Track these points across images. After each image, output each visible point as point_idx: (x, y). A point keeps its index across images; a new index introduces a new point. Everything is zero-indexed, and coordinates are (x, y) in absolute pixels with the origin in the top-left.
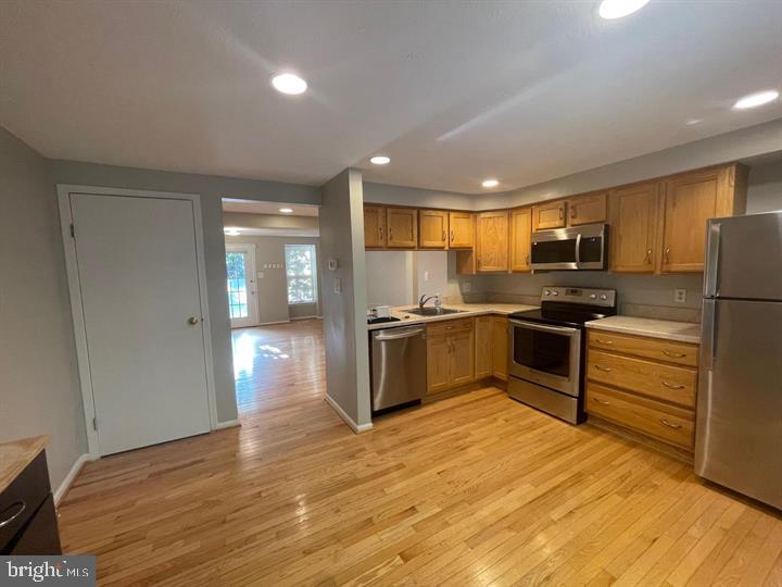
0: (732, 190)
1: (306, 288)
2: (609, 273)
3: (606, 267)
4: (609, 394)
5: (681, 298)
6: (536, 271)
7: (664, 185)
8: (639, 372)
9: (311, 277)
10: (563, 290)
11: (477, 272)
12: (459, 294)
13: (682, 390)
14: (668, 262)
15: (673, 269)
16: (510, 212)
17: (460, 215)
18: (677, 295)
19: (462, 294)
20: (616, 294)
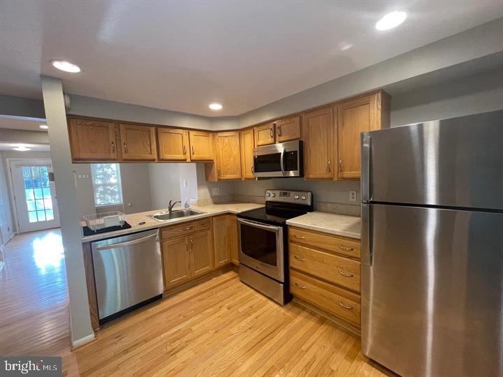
0: (379, 112)
1: (113, 193)
2: (305, 179)
3: (302, 174)
4: (305, 280)
5: (353, 198)
6: (260, 179)
7: (335, 109)
8: (323, 262)
9: (117, 184)
10: (278, 193)
11: (219, 180)
12: (208, 196)
13: (352, 278)
14: (341, 171)
15: (345, 176)
16: (240, 132)
17: (202, 133)
18: (351, 195)
19: (212, 197)
20: (312, 196)
